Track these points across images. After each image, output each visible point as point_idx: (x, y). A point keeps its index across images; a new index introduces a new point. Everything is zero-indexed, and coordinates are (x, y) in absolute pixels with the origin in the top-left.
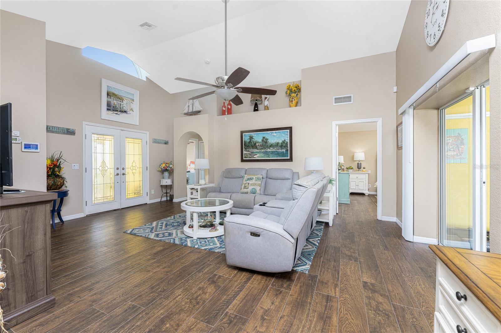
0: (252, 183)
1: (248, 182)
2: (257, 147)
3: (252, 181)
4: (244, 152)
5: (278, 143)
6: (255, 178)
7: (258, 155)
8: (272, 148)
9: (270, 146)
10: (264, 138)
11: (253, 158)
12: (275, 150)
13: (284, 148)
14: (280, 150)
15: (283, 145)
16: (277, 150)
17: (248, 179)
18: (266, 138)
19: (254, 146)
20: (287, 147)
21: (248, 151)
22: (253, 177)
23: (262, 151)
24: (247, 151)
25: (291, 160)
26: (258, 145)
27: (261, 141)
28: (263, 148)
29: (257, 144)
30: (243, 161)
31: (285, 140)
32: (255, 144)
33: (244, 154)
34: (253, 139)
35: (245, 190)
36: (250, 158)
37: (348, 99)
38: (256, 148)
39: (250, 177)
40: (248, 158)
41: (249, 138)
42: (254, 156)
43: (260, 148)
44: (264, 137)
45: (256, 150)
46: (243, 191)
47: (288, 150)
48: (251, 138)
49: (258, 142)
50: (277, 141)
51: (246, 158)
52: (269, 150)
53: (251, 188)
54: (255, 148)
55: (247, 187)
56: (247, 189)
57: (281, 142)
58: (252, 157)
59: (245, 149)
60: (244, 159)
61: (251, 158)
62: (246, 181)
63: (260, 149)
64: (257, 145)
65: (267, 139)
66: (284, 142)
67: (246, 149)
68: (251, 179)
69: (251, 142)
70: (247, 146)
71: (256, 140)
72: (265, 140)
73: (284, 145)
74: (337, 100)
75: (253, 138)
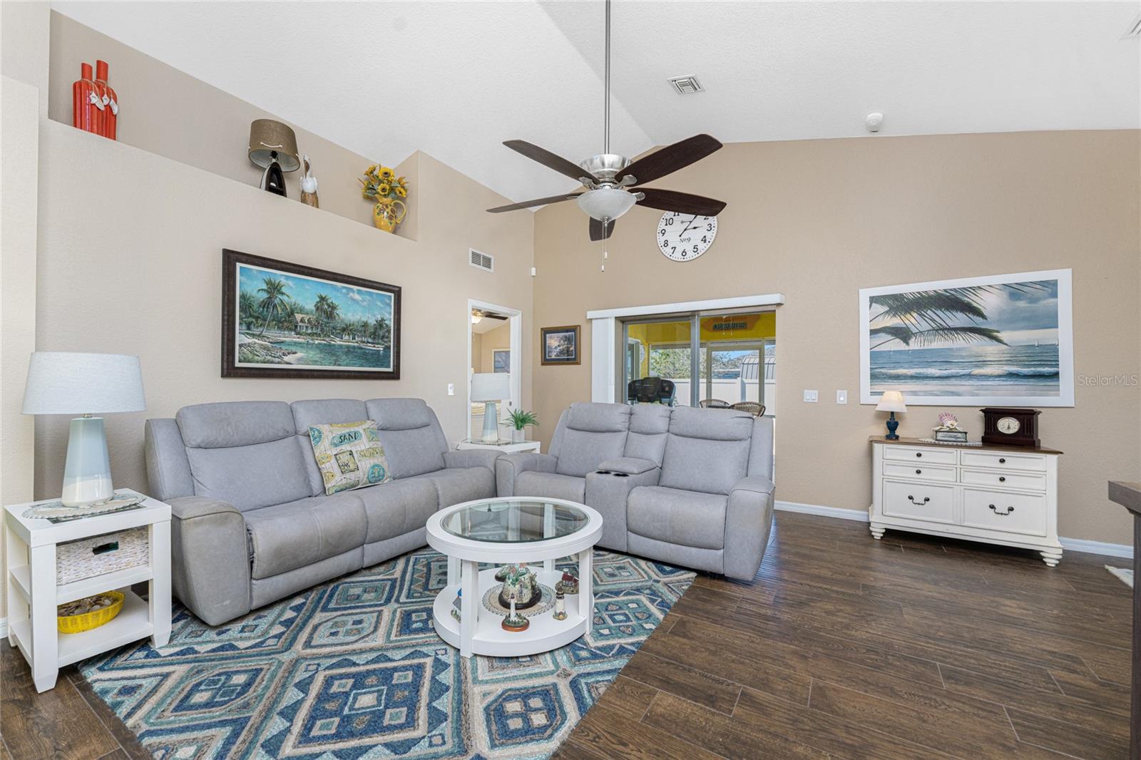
0: (363, 448)
1: (346, 447)
2: (296, 327)
3: (356, 442)
4: (240, 338)
5: (365, 325)
6: (362, 431)
7: (299, 355)
8: (347, 337)
9: (344, 330)
10: (322, 299)
11: (279, 363)
12: (356, 344)
13: (380, 341)
14: (370, 347)
15: (378, 331)
16: (362, 345)
17: (343, 439)
18: (329, 301)
19: (287, 320)
20: (387, 337)
21: (260, 336)
22: (356, 429)
23: (317, 342)
24: (253, 336)
25: (395, 375)
26: (302, 321)
27: (314, 309)
28: (319, 331)
29: (298, 317)
30: (230, 370)
31: (383, 320)
32: (292, 313)
33: (241, 346)
34: (283, 294)
35: (348, 475)
36: (269, 362)
37: (487, 263)
38: (294, 328)
39: (348, 431)
40: (257, 362)
41: (265, 287)
42: (286, 359)
43: (309, 331)
44: (324, 296)
45: (290, 337)
46: (344, 481)
47: (389, 348)
48: (274, 288)
49: (301, 311)
50: (364, 319)
51: (249, 362)
52: (338, 342)
53: (369, 466)
54: (291, 330)
55: (352, 467)
56: (357, 472)
57: (372, 322)
58: (277, 360)
59: (244, 327)
60: (237, 364)
61: (272, 362)
62: (336, 445)
63: (309, 334)
64: (299, 320)
65: (333, 307)
66: (380, 324)
67: (249, 328)
68: (353, 437)
69: (275, 306)
70: (257, 318)
71: (293, 301)
72: (326, 310)
73: (381, 333)
74: (476, 258)
75: (283, 290)
